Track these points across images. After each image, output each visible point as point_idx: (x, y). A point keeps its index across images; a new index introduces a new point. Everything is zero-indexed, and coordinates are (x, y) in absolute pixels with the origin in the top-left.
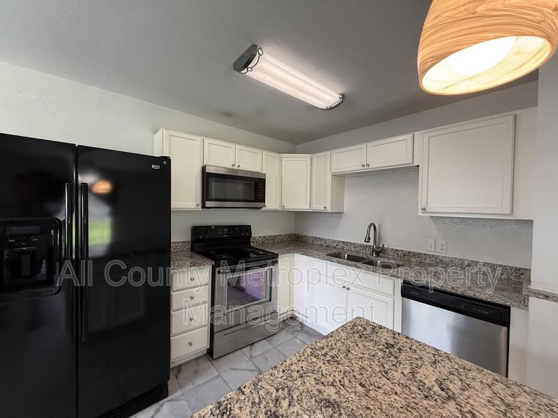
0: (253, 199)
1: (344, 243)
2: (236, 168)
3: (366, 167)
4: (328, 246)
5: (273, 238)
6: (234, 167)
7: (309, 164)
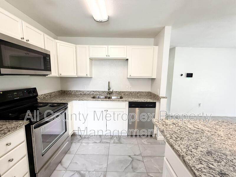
0: (43, 69)
1: (93, 91)
2: (25, 41)
3: (108, 57)
4: (85, 94)
5: (50, 94)
6: (23, 40)
7: (75, 50)
